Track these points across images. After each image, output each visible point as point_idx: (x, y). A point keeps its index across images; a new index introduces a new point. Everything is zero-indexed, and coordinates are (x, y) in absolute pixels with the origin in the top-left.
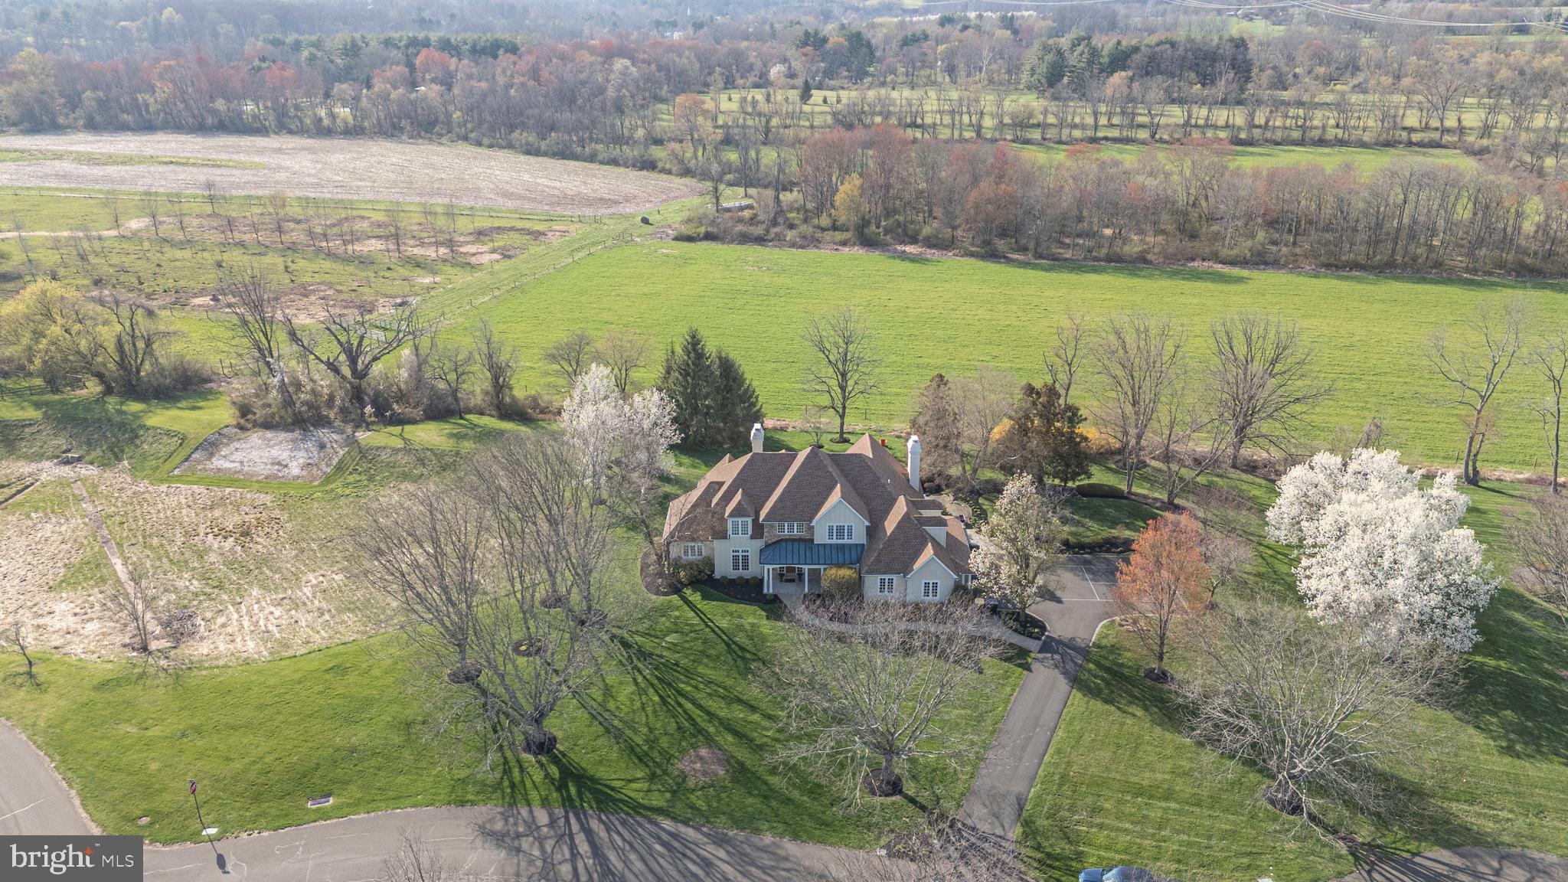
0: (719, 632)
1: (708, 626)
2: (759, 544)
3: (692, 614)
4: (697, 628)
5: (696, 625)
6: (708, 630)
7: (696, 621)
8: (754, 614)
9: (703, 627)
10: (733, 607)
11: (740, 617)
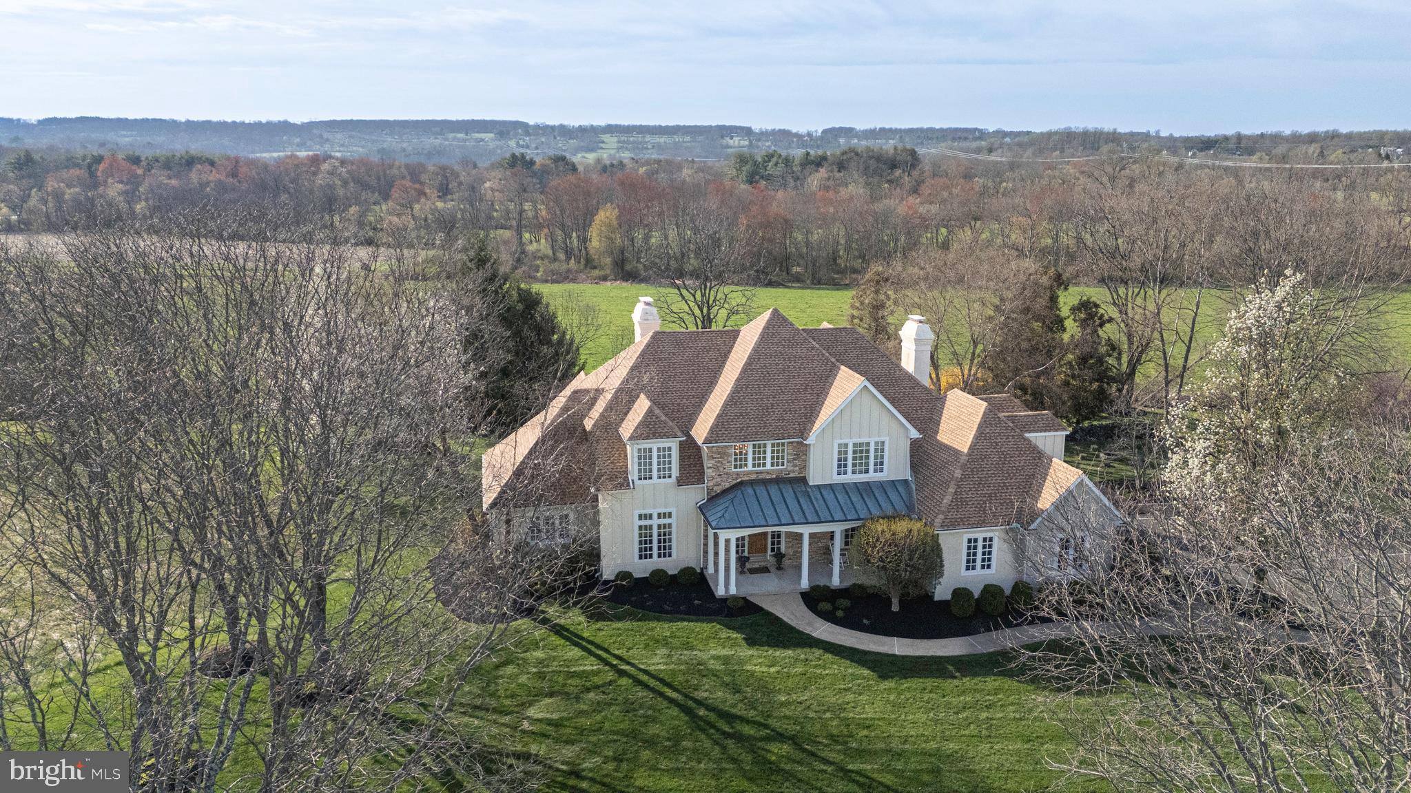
0: (652, 683)
1: (622, 673)
2: (695, 494)
3: (575, 652)
4: (597, 680)
5: (596, 673)
6: (624, 681)
7: (590, 665)
8: (715, 637)
9: (611, 676)
10: (663, 628)
11: (688, 646)
